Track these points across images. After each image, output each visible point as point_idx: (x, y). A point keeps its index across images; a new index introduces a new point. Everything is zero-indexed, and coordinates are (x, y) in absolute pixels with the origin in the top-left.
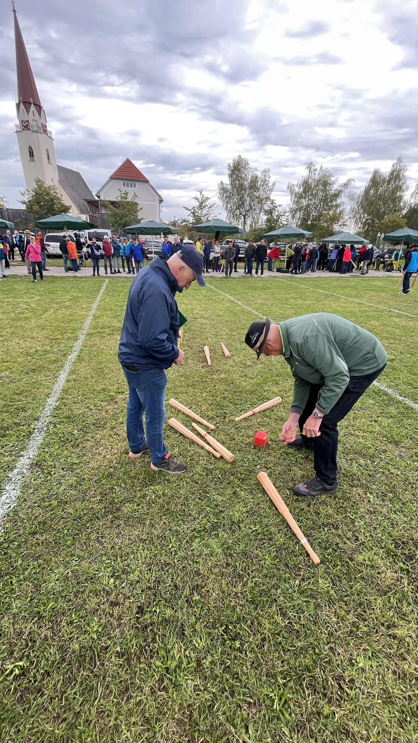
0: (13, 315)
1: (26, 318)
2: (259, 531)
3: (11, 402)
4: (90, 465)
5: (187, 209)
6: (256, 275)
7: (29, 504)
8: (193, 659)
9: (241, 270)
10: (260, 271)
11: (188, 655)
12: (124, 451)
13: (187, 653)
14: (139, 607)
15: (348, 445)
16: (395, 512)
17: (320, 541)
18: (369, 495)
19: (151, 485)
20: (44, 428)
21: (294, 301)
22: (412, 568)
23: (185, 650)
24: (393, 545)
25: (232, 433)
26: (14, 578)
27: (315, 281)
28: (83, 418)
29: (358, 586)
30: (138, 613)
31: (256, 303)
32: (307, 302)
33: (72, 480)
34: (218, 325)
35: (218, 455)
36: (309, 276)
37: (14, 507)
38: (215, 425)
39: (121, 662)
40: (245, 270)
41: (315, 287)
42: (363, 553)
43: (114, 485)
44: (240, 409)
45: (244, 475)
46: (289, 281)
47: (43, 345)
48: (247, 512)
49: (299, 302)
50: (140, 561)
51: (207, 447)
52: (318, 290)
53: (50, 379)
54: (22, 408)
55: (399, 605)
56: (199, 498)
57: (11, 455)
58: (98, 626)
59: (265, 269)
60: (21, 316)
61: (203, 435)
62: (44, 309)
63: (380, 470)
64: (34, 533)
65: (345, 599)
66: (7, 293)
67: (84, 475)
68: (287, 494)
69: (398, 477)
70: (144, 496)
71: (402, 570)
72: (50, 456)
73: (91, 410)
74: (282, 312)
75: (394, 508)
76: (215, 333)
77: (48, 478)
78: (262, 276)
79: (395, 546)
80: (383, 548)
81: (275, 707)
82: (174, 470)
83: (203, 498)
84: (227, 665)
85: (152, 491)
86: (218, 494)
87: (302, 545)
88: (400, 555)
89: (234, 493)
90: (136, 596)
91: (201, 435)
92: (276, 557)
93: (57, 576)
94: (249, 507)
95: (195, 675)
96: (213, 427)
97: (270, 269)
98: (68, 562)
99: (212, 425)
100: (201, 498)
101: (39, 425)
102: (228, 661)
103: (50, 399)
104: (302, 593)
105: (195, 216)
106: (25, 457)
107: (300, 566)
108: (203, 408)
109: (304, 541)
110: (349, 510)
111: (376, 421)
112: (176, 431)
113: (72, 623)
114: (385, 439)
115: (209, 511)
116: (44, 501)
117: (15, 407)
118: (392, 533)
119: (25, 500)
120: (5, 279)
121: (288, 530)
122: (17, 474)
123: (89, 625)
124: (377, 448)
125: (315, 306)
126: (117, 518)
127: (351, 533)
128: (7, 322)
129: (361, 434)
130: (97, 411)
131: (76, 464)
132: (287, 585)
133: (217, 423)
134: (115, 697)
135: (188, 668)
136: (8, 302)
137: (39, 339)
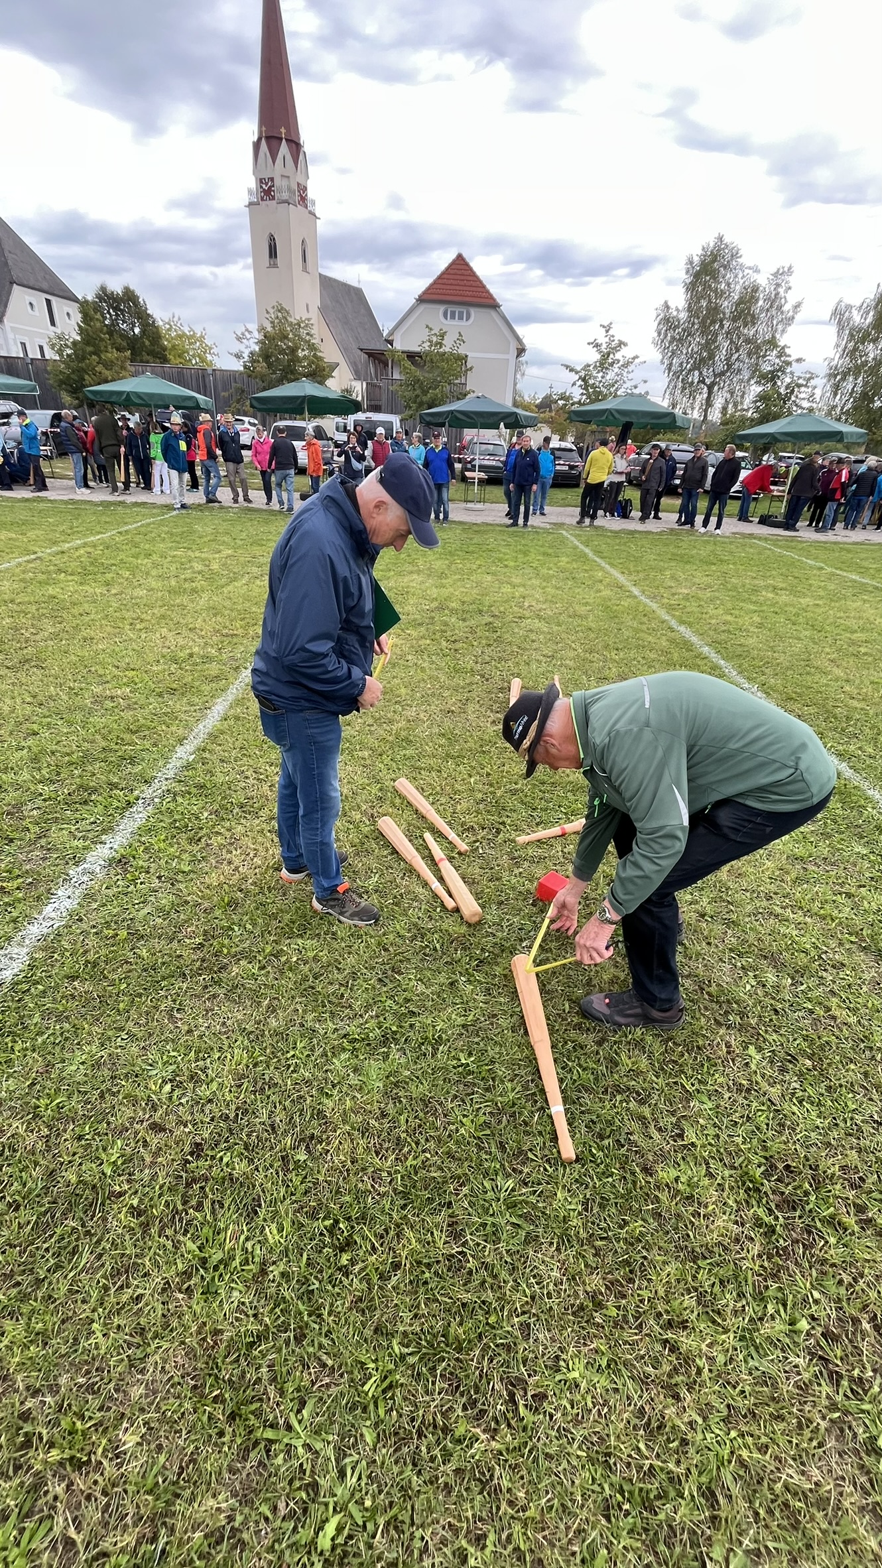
0: (173, 583)
1: (194, 591)
2: (473, 1067)
3: (117, 744)
4: (207, 880)
5: (572, 370)
6: (703, 530)
7: (84, 926)
8: (257, 1259)
9: (669, 517)
10: (713, 520)
11: (250, 1250)
12: (274, 864)
13: (249, 1245)
14: (197, 1145)
15: (751, 937)
16: (800, 1102)
17: (594, 1118)
18: (752, 1050)
19: (301, 936)
20: (156, 800)
21: (771, 595)
22: (785, 1227)
23: (247, 1239)
24: (763, 1168)
25: (498, 866)
26: (20, 1042)
27: (849, 551)
28: (228, 792)
29: (637, 1226)
30: (192, 1154)
31: (674, 595)
32: (802, 601)
33: (165, 900)
34: (563, 636)
35: (450, 904)
36: (839, 539)
37: (59, 927)
38: (470, 844)
39: (132, 1225)
40: (680, 517)
41: (843, 566)
42: (682, 1167)
43: (234, 923)
44: (538, 820)
45: (487, 954)
46: (780, 547)
47: (206, 644)
48: (463, 1026)
49: (784, 598)
50: (226, 1068)
51: (436, 885)
52: (845, 574)
53: (195, 711)
54: (131, 758)
55: (717, 1289)
56: (380, 980)
57: (84, 838)
58: (118, 1155)
59: (730, 516)
60: (187, 585)
61: (437, 859)
62: (231, 575)
63: (805, 1005)
64: (73, 978)
65: (599, 1243)
66: (178, 539)
67: (189, 894)
68: (564, 1010)
69: (844, 1028)
70: (277, 955)
71: (758, 1222)
72: (146, 850)
73: (247, 778)
74: (729, 618)
75: (801, 1094)
76: (550, 654)
77: (129, 890)
78: (718, 531)
79: (767, 1170)
80: (735, 1168)
81: (366, 1388)
82: (351, 917)
83: (387, 981)
84: (310, 1288)
85: (297, 947)
86: (420, 980)
87: (550, 1117)
88: (770, 1193)
89: (452, 984)
90: (200, 1125)
91: (433, 859)
92: (486, 1124)
93: (84, 1057)
94: (470, 1018)
95: (249, 1287)
96: (463, 847)
97: (743, 517)
98: (109, 1039)
99: (463, 844)
100: (384, 979)
101: (148, 792)
102: (315, 1281)
103: (182, 747)
104: (512, 1206)
105: (586, 386)
106: (108, 846)
107: (530, 1155)
108: (459, 807)
109: (557, 1108)
110: (690, 1072)
111: (849, 895)
112: (388, 844)
113: (80, 1138)
114: (853, 939)
115: (388, 1008)
116: (108, 927)
117: (119, 754)
118: (769, 1144)
119: (80, 920)
120: (184, 511)
121: (532, 1081)
122: (84, 874)
123: (105, 1150)
124: (823, 956)
125: (820, 611)
126: (218, 983)
127: (674, 1120)
128: (160, 594)
129: (799, 917)
130: (255, 782)
131: (184, 872)
132: (487, 1184)
133: (475, 842)
134: (104, 1277)
135: (243, 1270)
136: (174, 557)
137: (203, 633)
